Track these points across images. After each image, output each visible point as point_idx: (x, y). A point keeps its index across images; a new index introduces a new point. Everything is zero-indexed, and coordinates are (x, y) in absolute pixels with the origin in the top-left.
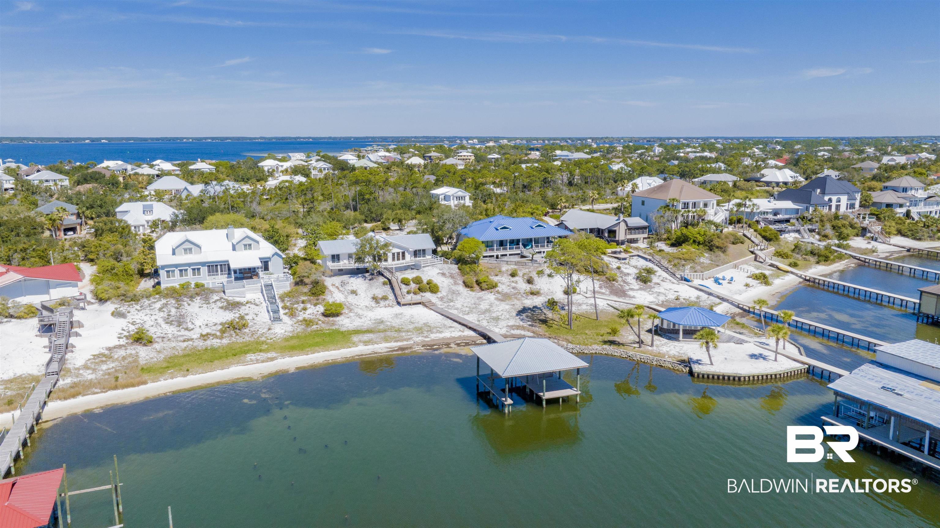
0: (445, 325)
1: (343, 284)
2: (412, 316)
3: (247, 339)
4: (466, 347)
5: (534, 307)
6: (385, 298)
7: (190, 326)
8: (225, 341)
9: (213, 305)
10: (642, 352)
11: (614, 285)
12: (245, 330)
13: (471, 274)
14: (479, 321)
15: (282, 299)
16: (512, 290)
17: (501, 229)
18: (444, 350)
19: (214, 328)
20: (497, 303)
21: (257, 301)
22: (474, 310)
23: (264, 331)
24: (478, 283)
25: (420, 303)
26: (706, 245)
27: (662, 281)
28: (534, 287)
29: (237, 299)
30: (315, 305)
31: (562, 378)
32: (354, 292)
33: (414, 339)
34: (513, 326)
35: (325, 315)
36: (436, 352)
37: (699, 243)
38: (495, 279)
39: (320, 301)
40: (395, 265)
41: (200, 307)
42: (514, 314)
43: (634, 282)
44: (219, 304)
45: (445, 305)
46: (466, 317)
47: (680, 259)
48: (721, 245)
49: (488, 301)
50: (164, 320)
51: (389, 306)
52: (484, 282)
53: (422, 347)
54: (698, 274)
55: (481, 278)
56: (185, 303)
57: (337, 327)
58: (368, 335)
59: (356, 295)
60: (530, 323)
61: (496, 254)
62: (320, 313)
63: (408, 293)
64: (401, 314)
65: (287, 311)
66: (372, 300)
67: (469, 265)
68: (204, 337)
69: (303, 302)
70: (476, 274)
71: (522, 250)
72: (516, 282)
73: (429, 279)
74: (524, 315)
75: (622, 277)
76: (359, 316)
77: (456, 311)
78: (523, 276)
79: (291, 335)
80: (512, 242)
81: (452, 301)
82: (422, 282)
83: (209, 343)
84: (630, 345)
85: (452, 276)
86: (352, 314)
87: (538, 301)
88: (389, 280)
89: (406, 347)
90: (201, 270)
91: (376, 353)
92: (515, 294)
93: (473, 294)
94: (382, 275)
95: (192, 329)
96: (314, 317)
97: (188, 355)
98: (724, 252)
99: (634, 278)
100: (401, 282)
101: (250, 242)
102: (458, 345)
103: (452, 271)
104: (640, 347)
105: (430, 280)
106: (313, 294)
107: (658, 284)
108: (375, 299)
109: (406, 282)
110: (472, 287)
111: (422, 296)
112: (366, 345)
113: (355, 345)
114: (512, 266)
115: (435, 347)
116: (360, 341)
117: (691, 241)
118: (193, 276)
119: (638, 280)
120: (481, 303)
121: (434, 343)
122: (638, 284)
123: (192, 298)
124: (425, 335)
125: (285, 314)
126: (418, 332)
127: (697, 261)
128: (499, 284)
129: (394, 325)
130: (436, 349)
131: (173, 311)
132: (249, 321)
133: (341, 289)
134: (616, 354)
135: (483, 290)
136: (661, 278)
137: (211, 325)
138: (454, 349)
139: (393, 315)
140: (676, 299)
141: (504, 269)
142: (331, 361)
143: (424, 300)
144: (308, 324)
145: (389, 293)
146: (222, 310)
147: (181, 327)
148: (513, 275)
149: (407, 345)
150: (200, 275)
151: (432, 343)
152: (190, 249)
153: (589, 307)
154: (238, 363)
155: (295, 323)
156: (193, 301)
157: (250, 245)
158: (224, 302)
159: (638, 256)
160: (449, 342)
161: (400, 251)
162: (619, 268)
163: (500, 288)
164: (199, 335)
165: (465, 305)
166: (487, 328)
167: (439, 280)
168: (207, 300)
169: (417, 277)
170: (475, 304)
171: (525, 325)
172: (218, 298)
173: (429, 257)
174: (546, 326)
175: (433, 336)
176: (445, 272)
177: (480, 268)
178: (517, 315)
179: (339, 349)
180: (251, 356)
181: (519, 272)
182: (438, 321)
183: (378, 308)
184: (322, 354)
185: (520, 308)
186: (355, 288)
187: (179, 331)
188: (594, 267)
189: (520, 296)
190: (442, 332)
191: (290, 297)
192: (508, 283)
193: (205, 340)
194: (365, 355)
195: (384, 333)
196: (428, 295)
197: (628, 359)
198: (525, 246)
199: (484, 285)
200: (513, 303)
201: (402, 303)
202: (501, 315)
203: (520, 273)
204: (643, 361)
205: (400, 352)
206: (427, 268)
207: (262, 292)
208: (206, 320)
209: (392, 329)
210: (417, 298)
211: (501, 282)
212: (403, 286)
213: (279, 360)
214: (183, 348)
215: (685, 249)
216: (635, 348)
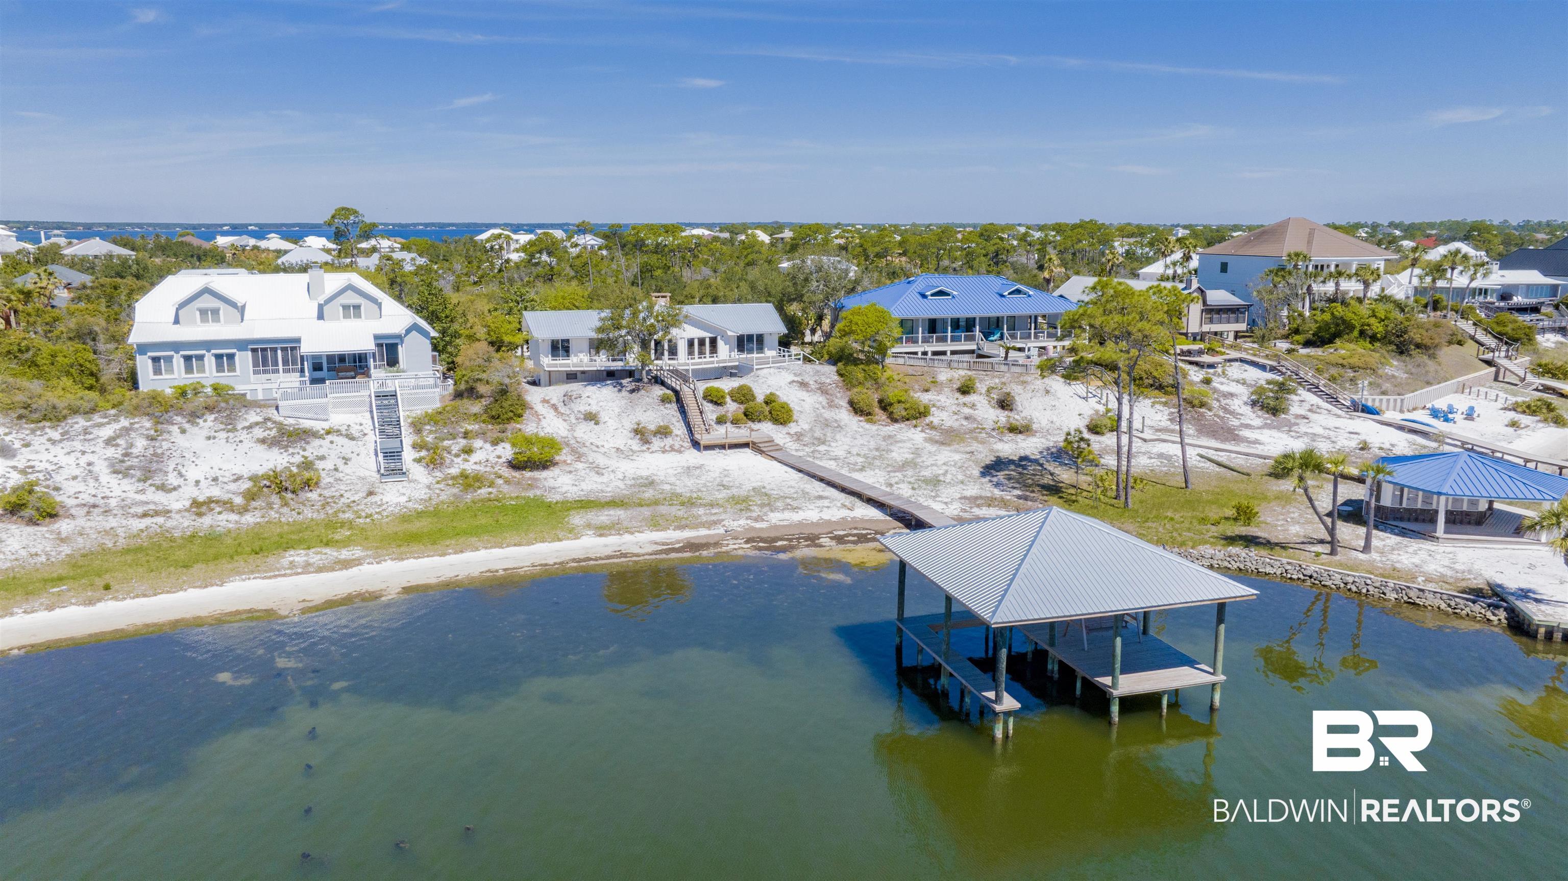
0: (805, 494)
1: (568, 399)
2: (726, 473)
3: (309, 513)
4: (860, 547)
5: (1022, 459)
6: (663, 432)
7: (173, 479)
8: (249, 519)
9: (243, 435)
10: (1341, 565)
11: (1202, 415)
12: (309, 495)
13: (868, 384)
14: (891, 485)
15: (417, 426)
16: (965, 423)
17: (932, 295)
18: (805, 552)
19: (233, 487)
20: (933, 448)
21: (354, 431)
22: (877, 463)
23: (356, 498)
24: (885, 405)
25: (746, 445)
26: (1391, 343)
27: (1310, 410)
28: (1017, 418)
29: (307, 424)
30: (495, 443)
31: (1152, 632)
32: (591, 417)
33: (726, 523)
34: (976, 498)
35: (515, 465)
36: (782, 556)
37: (1373, 338)
38: (925, 398)
39: (509, 434)
40: (693, 364)
41: (209, 438)
42: (976, 472)
43: (1247, 410)
44: (259, 433)
45: (807, 449)
46: (857, 476)
47: (1343, 366)
48: (1427, 341)
49: (909, 445)
50: (112, 465)
51: (672, 449)
52: (899, 402)
53: (747, 542)
54: (1392, 398)
55: (892, 394)
56: (175, 429)
57: (538, 492)
58: (612, 512)
59: (597, 423)
60: (1018, 492)
61: (922, 349)
62: (504, 460)
63: (720, 421)
64: (700, 467)
65: (423, 453)
66: (632, 435)
67: (862, 366)
68: (199, 507)
69: (466, 435)
70: (878, 385)
71: (978, 342)
72: (973, 406)
73: (768, 392)
74: (1001, 476)
75: (1218, 401)
76: (598, 470)
77: (832, 462)
78: (989, 391)
79: (420, 507)
80: (956, 324)
81: (824, 443)
82: (753, 398)
83: (207, 521)
84: (1302, 546)
85: (823, 390)
86: (580, 466)
87: (1029, 446)
88: (676, 393)
89: (704, 541)
90: (237, 358)
91: (625, 555)
92: (972, 431)
93: (874, 428)
94: (663, 383)
95: (175, 489)
96: (488, 469)
97: (139, 549)
98: (1432, 357)
99: (1246, 403)
100: (705, 398)
101: (357, 300)
102: (840, 540)
103: (823, 379)
104: (1333, 552)
105: (771, 394)
106: (493, 417)
107: (1305, 417)
108: (640, 432)
109: (715, 399)
110: (869, 414)
111: (752, 430)
112: (601, 535)
113: (574, 533)
114: (962, 373)
115: (780, 543)
116: (589, 526)
117: (1356, 333)
118: (218, 371)
119: (1256, 408)
120: (892, 448)
121: (778, 534)
122: (1259, 417)
123: (194, 416)
124: (754, 515)
125: (418, 461)
126: (739, 507)
127: (1380, 372)
128: (933, 409)
129: (679, 490)
130: (783, 550)
131: (140, 444)
132: (323, 474)
133: (562, 409)
134: (1268, 570)
135: (895, 421)
136: (1307, 406)
137: (226, 480)
138: (829, 549)
139: (679, 470)
140: (1362, 449)
141: (944, 375)
142: (501, 572)
143: (755, 437)
144: (470, 486)
145: (674, 420)
146: (261, 448)
147: (150, 482)
148: (965, 390)
149: (709, 536)
150: (234, 370)
151: (773, 535)
152: (215, 312)
153: (1156, 462)
154: (252, 572)
155: (438, 483)
156: (192, 423)
157: (357, 307)
158: (270, 429)
159: (1242, 360)
160: (816, 531)
161: (707, 335)
162: (1207, 381)
163: (936, 417)
164: (187, 504)
165: (855, 451)
166: (913, 499)
167: (791, 396)
168: (230, 424)
169: (741, 388)
170: (877, 449)
171: (1008, 496)
172: (259, 419)
173: (770, 353)
174: (1061, 501)
175: (775, 518)
176: (807, 379)
177: (888, 373)
178: (983, 475)
179: (530, 543)
180: (298, 556)
181: (978, 385)
182: (789, 484)
183: (647, 455)
184: (482, 554)
185: (989, 459)
186: (594, 409)
187: (143, 491)
188: (1155, 374)
189: (984, 435)
190: (797, 508)
191: (436, 423)
192: (954, 408)
193: (200, 515)
194: (596, 559)
195: (651, 508)
196: (766, 429)
197: (1308, 583)
198: (987, 335)
199: (898, 410)
200: (968, 449)
201: (702, 443)
202: (945, 474)
203: (982, 387)
204: (1354, 589)
205: (687, 555)
206: (765, 371)
207: (371, 412)
208: (216, 469)
209: (674, 498)
210: (740, 433)
211: (938, 404)
212: (708, 407)
213: (365, 568)
214: (135, 531)
215: (1343, 349)
216: (1318, 555)
